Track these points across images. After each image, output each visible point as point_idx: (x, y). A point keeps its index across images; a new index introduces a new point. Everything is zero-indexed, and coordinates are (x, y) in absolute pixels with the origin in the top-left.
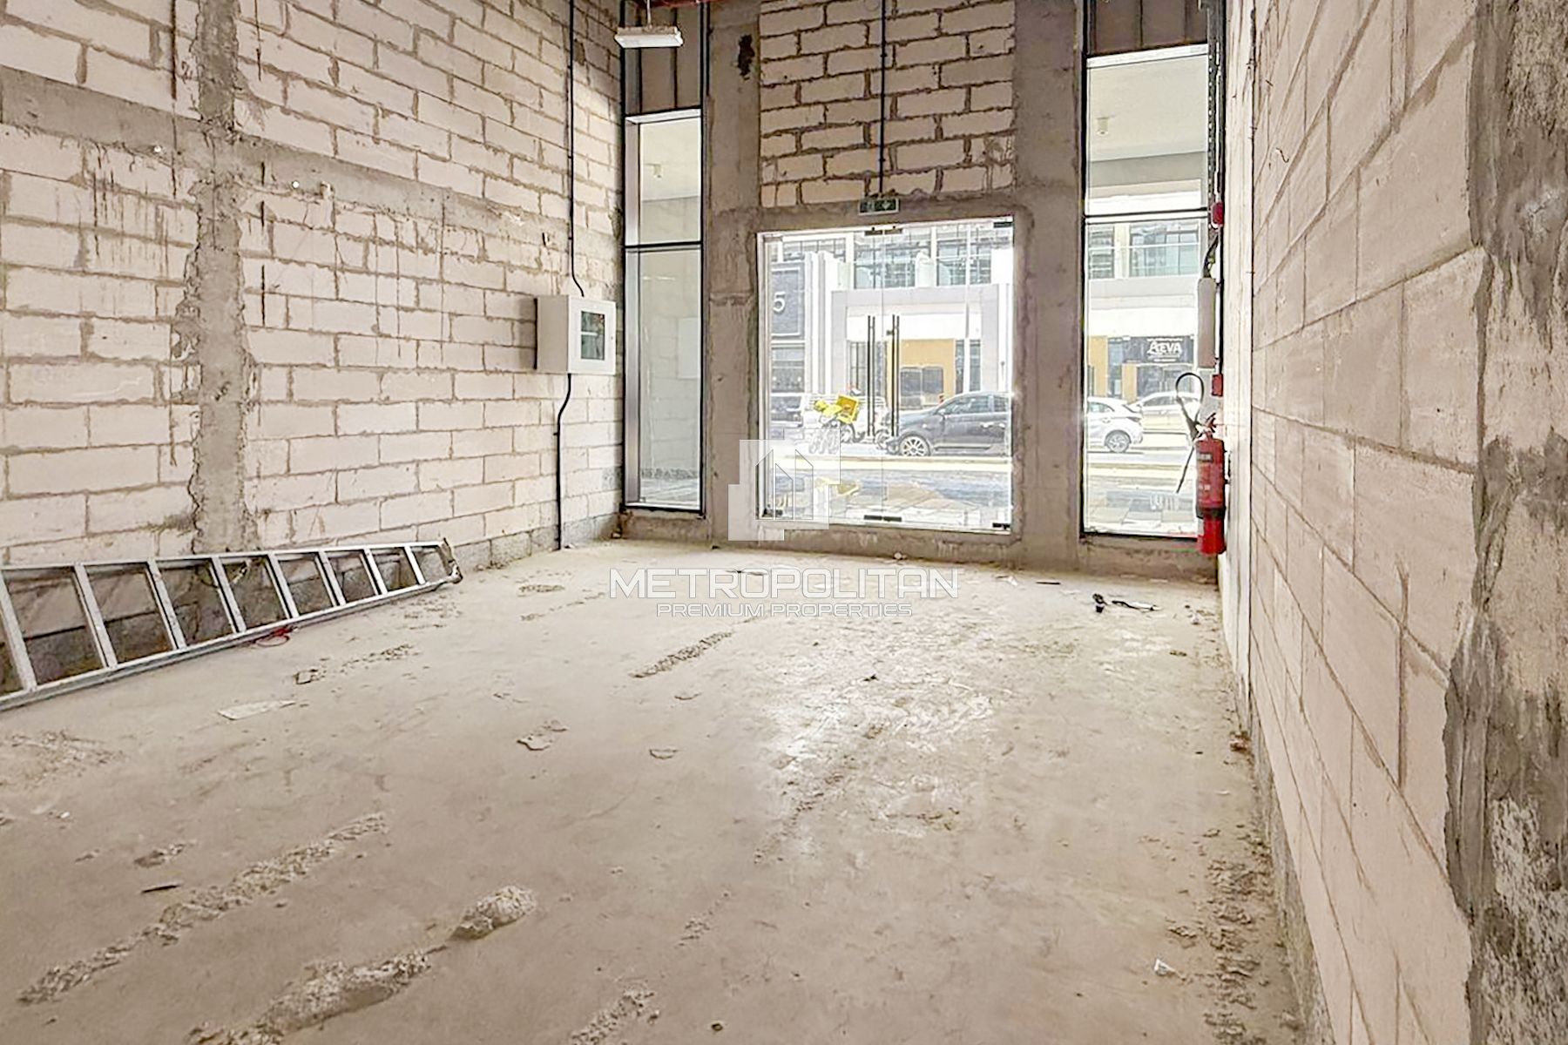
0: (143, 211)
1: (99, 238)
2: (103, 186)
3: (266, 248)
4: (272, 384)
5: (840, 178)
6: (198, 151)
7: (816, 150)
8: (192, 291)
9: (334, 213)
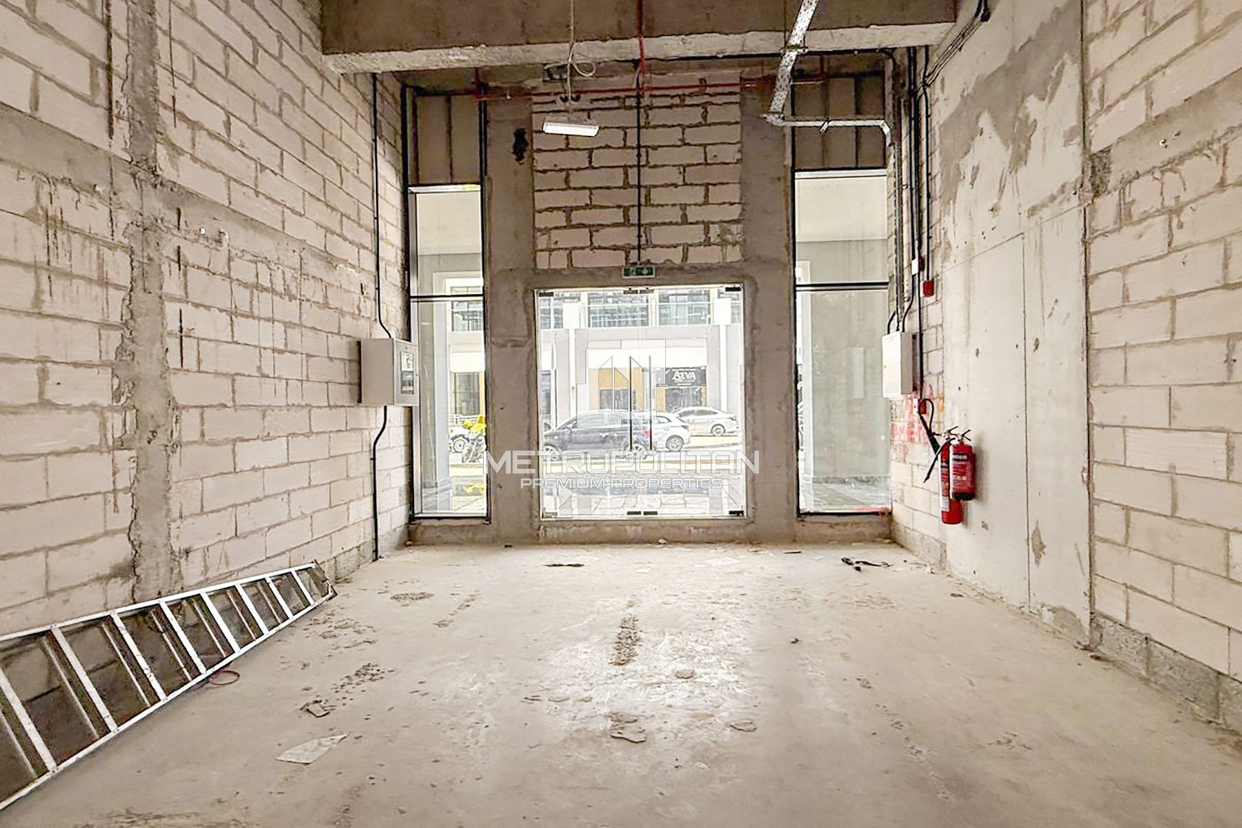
0: (86, 252)
1: (53, 277)
2: (54, 223)
3: (183, 293)
4: (189, 427)
5: (605, 248)
6: (129, 195)
8: (127, 335)
9: (230, 260)
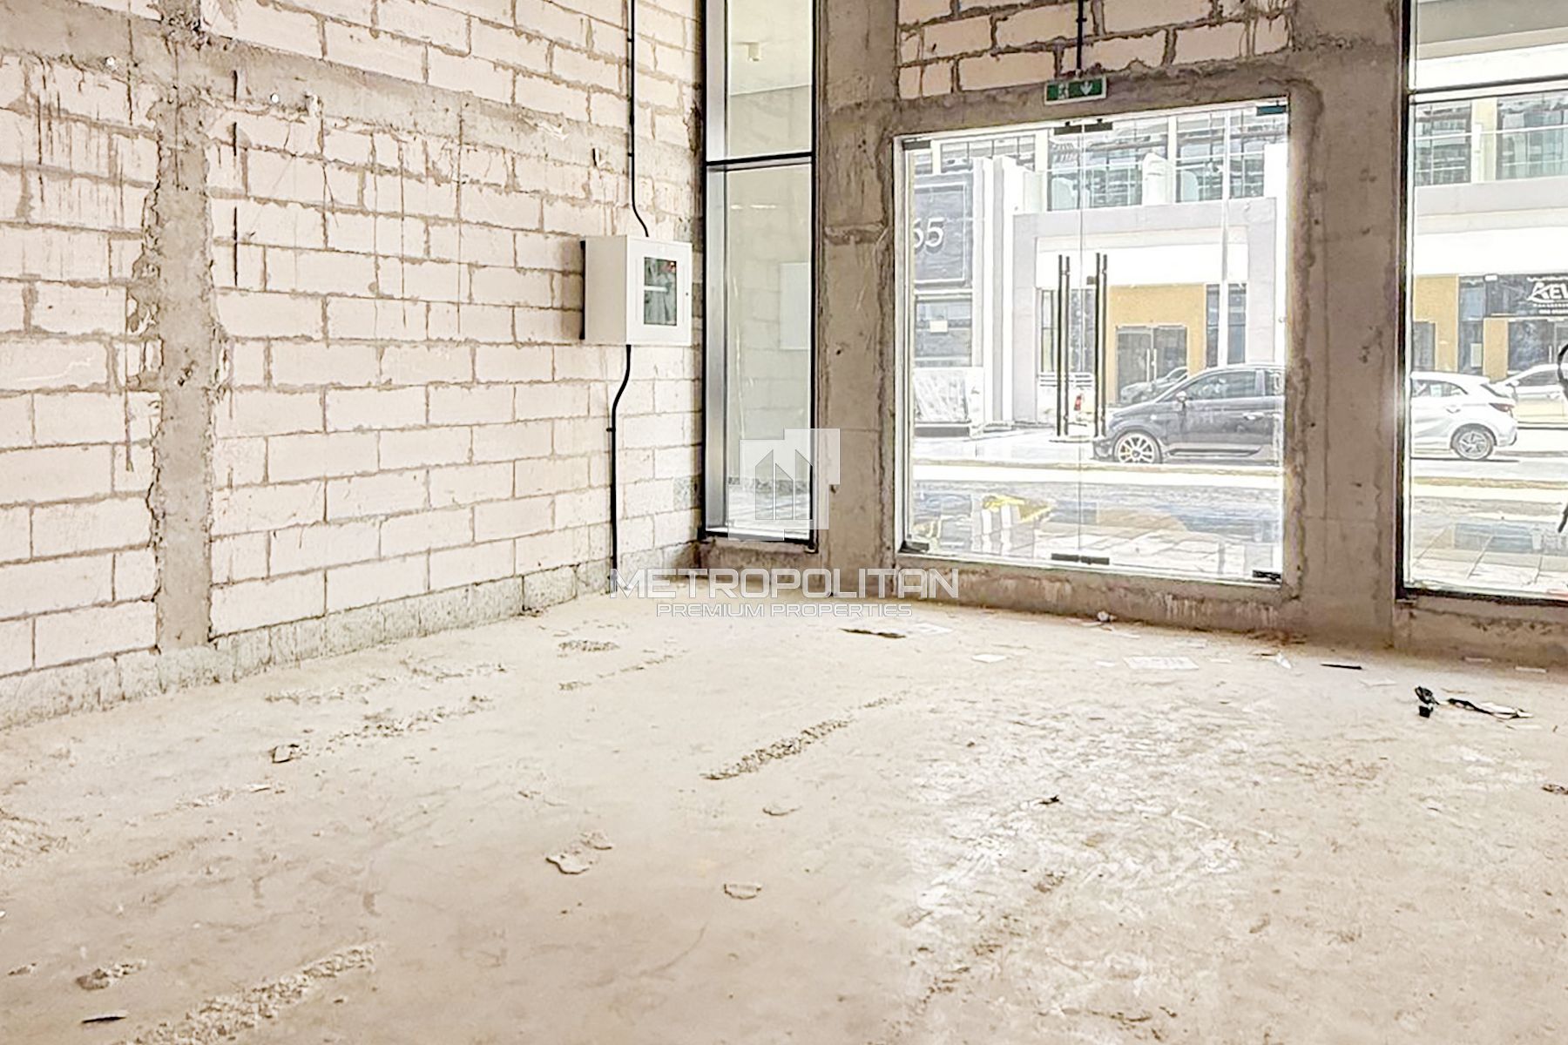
0: (94, 143)
1: (45, 179)
2: (47, 113)
3: (240, 186)
4: (245, 364)
5: (1018, 50)
6: (157, 62)
7: (981, 11)
8: (151, 244)
9: (322, 133)
